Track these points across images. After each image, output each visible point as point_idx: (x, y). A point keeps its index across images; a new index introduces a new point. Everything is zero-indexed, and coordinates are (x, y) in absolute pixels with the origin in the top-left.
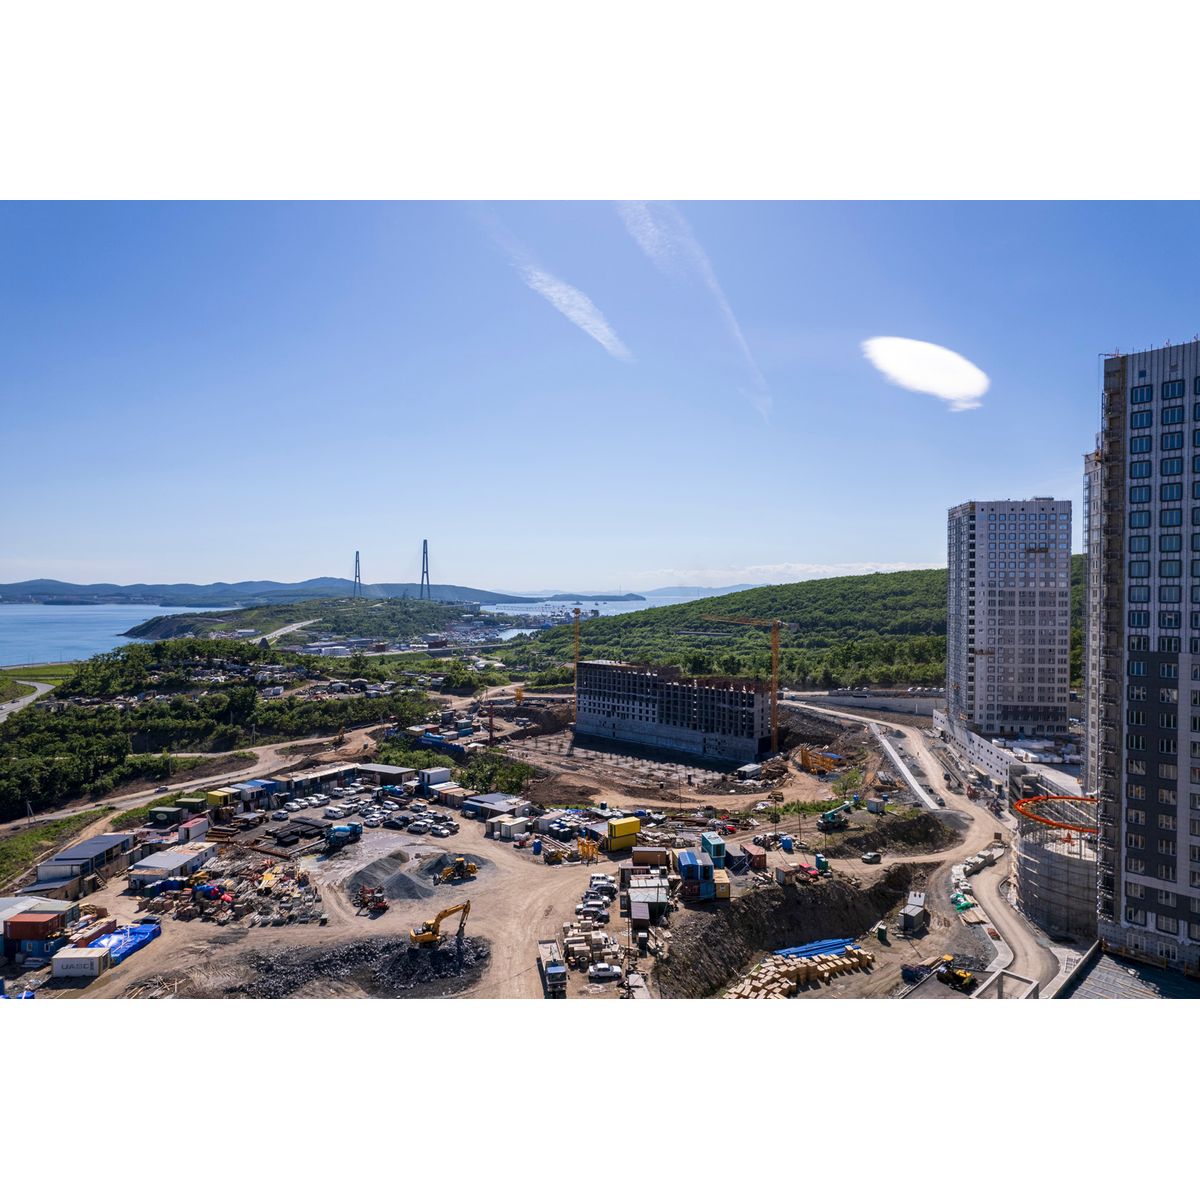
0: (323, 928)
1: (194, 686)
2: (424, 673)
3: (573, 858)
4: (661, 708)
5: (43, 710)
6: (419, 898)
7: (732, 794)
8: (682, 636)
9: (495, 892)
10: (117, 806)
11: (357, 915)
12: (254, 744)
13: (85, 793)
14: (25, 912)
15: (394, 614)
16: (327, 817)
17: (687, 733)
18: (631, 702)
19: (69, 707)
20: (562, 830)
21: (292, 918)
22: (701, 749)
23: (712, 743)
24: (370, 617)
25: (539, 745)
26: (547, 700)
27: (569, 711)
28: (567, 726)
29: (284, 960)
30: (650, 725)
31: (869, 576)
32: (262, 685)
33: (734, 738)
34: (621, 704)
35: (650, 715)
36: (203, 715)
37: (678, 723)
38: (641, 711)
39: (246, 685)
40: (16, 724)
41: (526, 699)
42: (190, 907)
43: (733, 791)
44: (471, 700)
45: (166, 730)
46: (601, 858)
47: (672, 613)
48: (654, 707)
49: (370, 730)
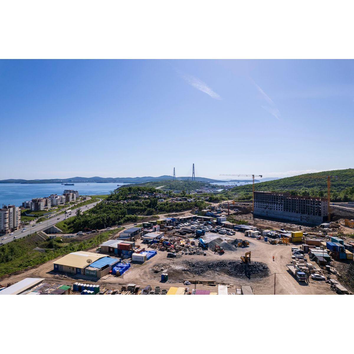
0: (205, 256)
1: (140, 198)
2: (202, 196)
3: (280, 243)
4: (284, 206)
5: (104, 203)
6: (233, 250)
7: (320, 232)
8: (279, 189)
9: (258, 250)
10: (125, 227)
11: (215, 254)
12: (157, 214)
13: (116, 224)
14: (122, 243)
15: (186, 184)
16: (192, 228)
17: (295, 214)
18: (273, 204)
19: (110, 203)
20: (273, 235)
21: (194, 253)
22: (300, 220)
23: (304, 217)
24: (179, 185)
25: (243, 217)
26: (242, 204)
27: (251, 208)
28: (251, 212)
29: (198, 263)
30: (280, 212)
31: (347, 170)
32: (158, 198)
33: (313, 216)
34: (270, 205)
35: (280, 208)
36: (143, 205)
37: (291, 211)
38: (277, 207)
39: (153, 198)
40: (99, 206)
41: (236, 204)
42: (163, 247)
43: (319, 231)
44: (219, 204)
45: (134, 209)
46: (290, 244)
47: (274, 182)
48: (282, 206)
49: (190, 211)
